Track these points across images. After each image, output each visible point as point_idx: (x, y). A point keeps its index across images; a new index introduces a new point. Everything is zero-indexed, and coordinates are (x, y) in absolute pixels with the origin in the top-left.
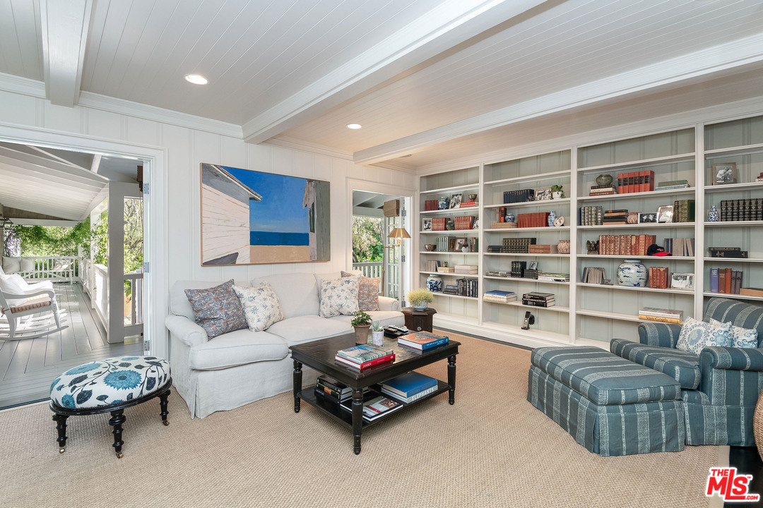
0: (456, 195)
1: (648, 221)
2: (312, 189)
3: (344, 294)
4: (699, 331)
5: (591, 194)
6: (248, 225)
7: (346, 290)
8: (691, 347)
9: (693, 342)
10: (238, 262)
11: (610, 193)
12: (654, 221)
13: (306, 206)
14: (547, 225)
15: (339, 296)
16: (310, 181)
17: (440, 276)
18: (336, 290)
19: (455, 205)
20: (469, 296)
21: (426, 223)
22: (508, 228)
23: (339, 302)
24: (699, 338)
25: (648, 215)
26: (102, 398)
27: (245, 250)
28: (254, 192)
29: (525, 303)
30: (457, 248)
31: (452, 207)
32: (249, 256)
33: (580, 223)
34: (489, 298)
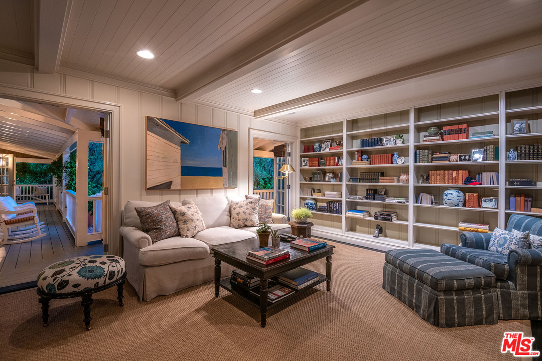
0: (326, 142)
1: (465, 160)
2: (225, 136)
3: (248, 211)
4: (505, 238)
5: (424, 141)
6: (179, 161)
8: (499, 249)
9: (500, 246)
10: (172, 188)
11: (438, 140)
12: (469, 160)
13: (221, 148)
14: (392, 163)
15: (245, 213)
16: (224, 130)
17: (314, 199)
18: (242, 208)
19: (325, 149)
20: (336, 213)
21: (304, 161)
22: (364, 165)
23: (245, 217)
24: (505, 243)
25: (465, 156)
26: (76, 286)
28: (184, 138)
29: (377, 218)
30: (327, 180)
31: (323, 150)
32: (180, 184)
33: (416, 162)
34: (350, 215)
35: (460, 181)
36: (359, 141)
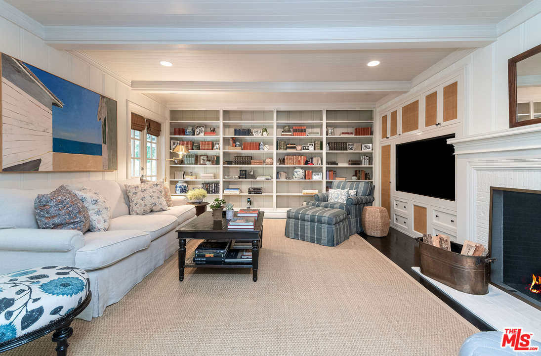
0: (200, 127)
1: (306, 149)
2: (104, 104)
3: (155, 195)
4: (337, 194)
5: (282, 135)
6: (51, 130)
7: (157, 191)
8: (336, 200)
9: (336, 198)
11: (291, 135)
12: (308, 149)
13: (100, 119)
14: (259, 149)
15: (152, 197)
16: (103, 97)
17: (186, 182)
18: (146, 192)
19: (199, 133)
20: (212, 193)
21: (174, 144)
22: (238, 150)
23: (153, 201)
24: (339, 196)
25: (306, 147)
26: (55, 311)
27: (48, 158)
28: (57, 98)
29: (250, 193)
30: (202, 163)
31: (197, 135)
32: (52, 162)
33: (277, 150)
34: (227, 193)
35: (302, 163)
36: (232, 130)
